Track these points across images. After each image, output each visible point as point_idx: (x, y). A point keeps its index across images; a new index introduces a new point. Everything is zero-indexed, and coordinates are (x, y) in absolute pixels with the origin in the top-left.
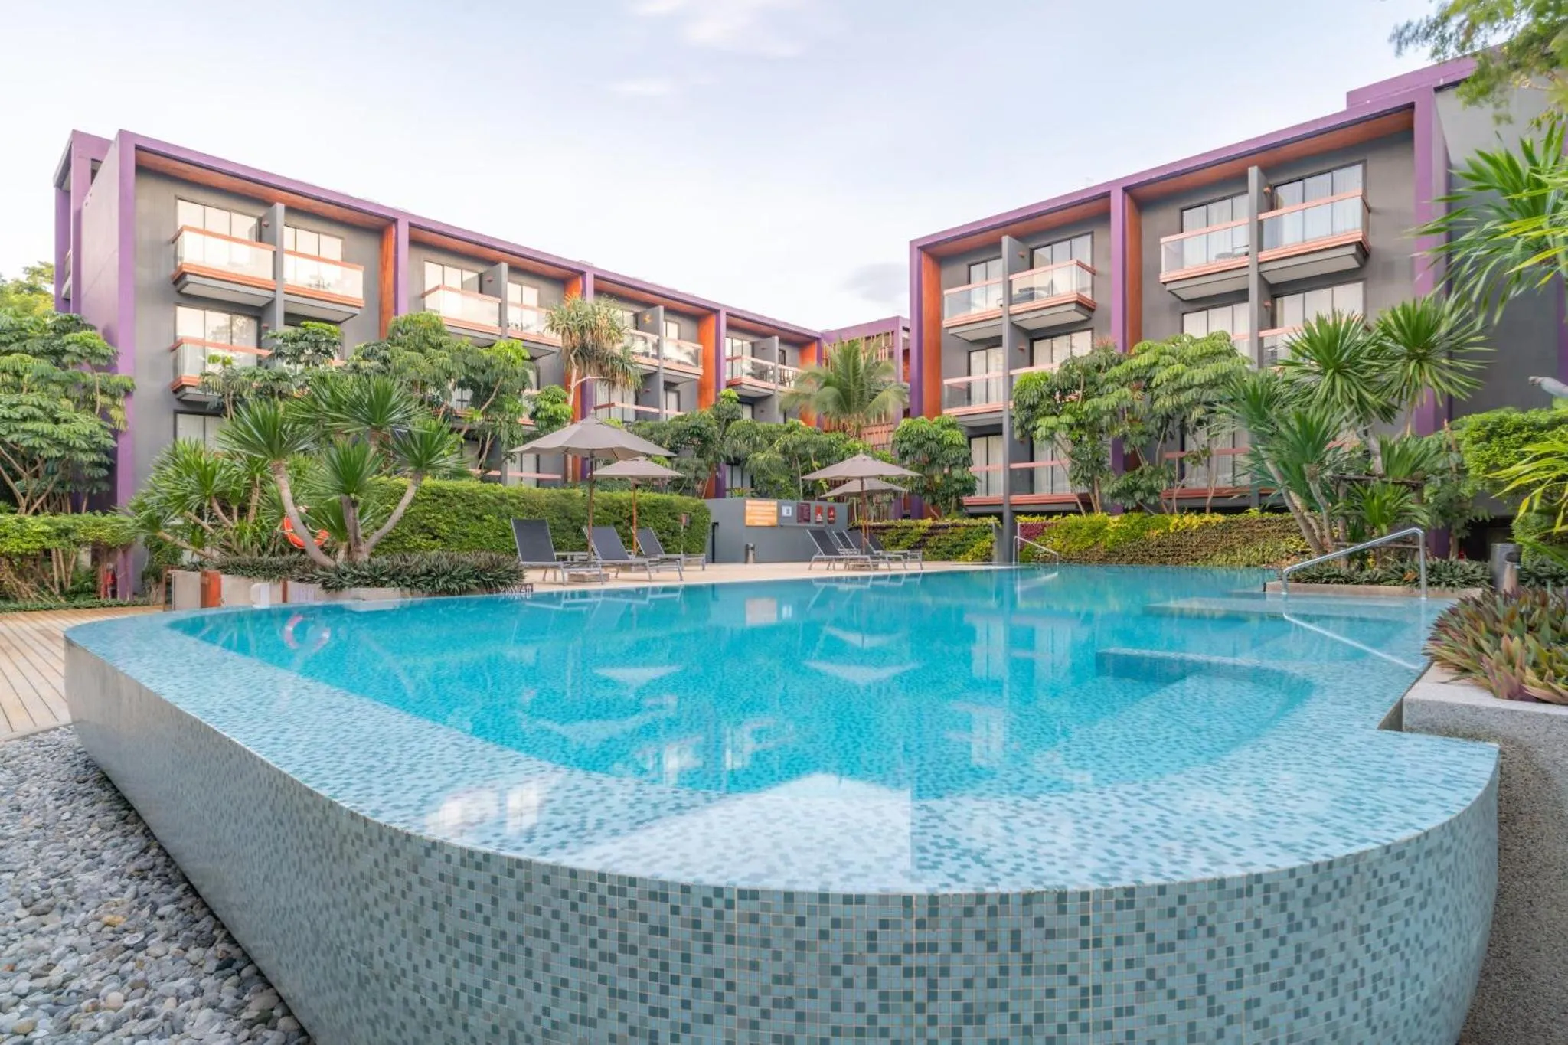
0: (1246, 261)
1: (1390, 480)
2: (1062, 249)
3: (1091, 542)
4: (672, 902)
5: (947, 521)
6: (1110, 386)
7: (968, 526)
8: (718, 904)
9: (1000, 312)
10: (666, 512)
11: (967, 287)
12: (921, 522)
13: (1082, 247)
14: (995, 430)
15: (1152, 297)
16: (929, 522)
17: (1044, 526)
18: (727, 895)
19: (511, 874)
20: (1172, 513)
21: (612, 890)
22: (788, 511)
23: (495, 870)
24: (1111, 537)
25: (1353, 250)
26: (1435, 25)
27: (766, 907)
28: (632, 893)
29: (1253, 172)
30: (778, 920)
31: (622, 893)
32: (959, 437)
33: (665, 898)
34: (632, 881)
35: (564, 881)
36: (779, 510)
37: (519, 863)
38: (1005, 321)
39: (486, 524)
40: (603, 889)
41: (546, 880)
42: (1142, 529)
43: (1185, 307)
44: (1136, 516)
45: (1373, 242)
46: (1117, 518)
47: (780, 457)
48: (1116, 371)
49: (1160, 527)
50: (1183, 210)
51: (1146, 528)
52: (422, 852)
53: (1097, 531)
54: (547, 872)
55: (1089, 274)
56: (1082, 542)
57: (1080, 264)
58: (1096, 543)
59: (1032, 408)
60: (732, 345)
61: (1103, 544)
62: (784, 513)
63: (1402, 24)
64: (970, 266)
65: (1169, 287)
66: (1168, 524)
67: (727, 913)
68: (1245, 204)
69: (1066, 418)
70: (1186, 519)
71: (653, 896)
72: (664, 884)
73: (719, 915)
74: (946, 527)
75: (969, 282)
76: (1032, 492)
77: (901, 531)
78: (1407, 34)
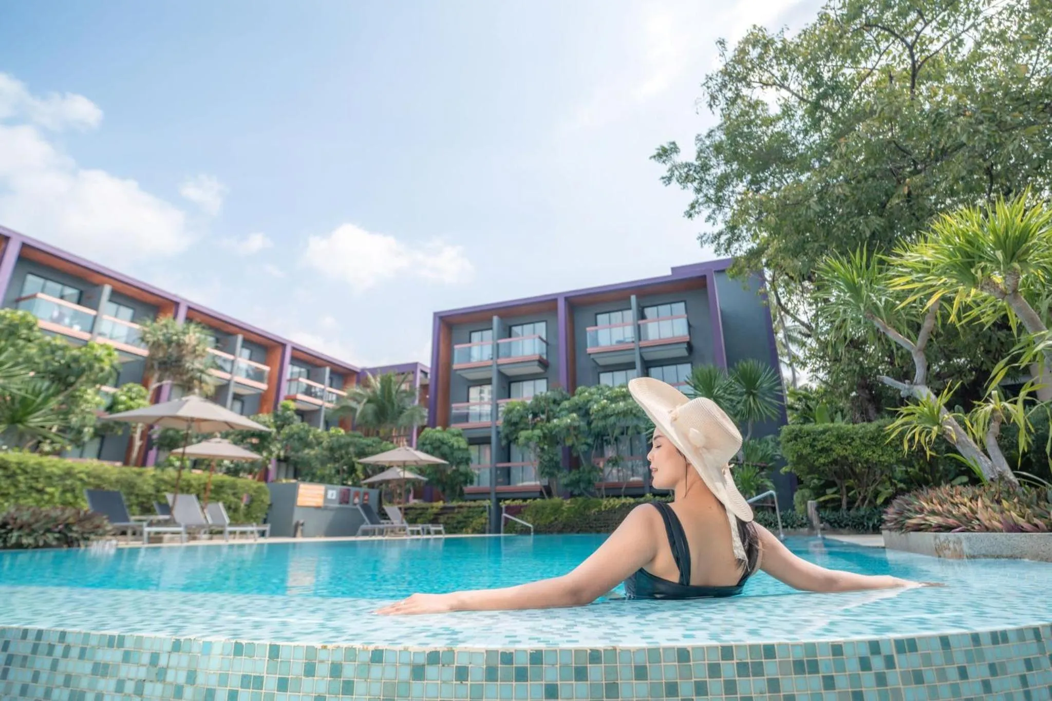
0: (632, 346)
1: (750, 464)
2: (528, 328)
3: (552, 518)
4: (824, 671)
5: (454, 504)
6: (564, 413)
7: (470, 507)
8: (878, 663)
9: (490, 363)
10: (230, 491)
11: (469, 345)
12: (435, 504)
13: (541, 328)
14: (486, 441)
15: (581, 362)
16: (441, 504)
17: (521, 507)
18: (885, 650)
19: (581, 674)
20: (602, 497)
21: (743, 669)
22: (333, 494)
23: (551, 675)
24: (565, 514)
25: (685, 346)
26: (715, 237)
27: (927, 659)
28: (771, 668)
29: (633, 298)
30: (942, 674)
31: (758, 670)
32: (463, 444)
33: (813, 667)
34: (769, 651)
35: (668, 671)
36: (326, 494)
37: (595, 656)
38: (495, 368)
39: (46, 497)
40: (729, 669)
41: (641, 673)
42: (585, 508)
43: (602, 370)
44: (580, 499)
45: (695, 343)
46: (569, 501)
47: (326, 453)
48: (566, 404)
49: (596, 507)
50: (597, 314)
51: (587, 507)
52: (405, 673)
53: (557, 509)
54: (641, 660)
55: (544, 345)
56: (547, 517)
57: (541, 338)
58: (556, 519)
59: (516, 424)
60: (290, 370)
61: (560, 519)
62: (329, 496)
63: (702, 234)
64: (471, 332)
65: (592, 356)
66: (601, 504)
67: (890, 674)
68: (630, 315)
69: (537, 432)
70: (611, 501)
71: (799, 667)
72: (811, 648)
73: (881, 680)
74: (453, 508)
75: (470, 342)
76: (509, 483)
77: (419, 511)
78: (704, 239)
